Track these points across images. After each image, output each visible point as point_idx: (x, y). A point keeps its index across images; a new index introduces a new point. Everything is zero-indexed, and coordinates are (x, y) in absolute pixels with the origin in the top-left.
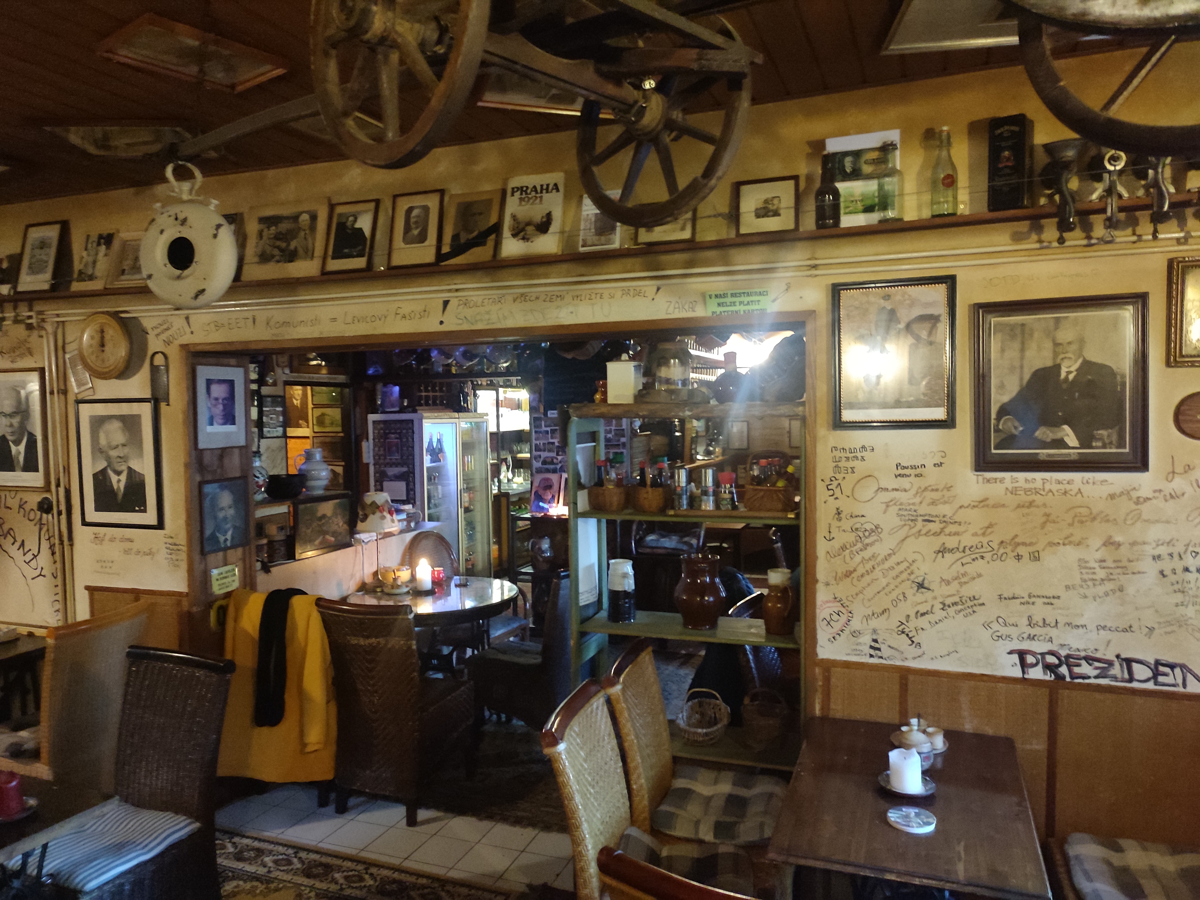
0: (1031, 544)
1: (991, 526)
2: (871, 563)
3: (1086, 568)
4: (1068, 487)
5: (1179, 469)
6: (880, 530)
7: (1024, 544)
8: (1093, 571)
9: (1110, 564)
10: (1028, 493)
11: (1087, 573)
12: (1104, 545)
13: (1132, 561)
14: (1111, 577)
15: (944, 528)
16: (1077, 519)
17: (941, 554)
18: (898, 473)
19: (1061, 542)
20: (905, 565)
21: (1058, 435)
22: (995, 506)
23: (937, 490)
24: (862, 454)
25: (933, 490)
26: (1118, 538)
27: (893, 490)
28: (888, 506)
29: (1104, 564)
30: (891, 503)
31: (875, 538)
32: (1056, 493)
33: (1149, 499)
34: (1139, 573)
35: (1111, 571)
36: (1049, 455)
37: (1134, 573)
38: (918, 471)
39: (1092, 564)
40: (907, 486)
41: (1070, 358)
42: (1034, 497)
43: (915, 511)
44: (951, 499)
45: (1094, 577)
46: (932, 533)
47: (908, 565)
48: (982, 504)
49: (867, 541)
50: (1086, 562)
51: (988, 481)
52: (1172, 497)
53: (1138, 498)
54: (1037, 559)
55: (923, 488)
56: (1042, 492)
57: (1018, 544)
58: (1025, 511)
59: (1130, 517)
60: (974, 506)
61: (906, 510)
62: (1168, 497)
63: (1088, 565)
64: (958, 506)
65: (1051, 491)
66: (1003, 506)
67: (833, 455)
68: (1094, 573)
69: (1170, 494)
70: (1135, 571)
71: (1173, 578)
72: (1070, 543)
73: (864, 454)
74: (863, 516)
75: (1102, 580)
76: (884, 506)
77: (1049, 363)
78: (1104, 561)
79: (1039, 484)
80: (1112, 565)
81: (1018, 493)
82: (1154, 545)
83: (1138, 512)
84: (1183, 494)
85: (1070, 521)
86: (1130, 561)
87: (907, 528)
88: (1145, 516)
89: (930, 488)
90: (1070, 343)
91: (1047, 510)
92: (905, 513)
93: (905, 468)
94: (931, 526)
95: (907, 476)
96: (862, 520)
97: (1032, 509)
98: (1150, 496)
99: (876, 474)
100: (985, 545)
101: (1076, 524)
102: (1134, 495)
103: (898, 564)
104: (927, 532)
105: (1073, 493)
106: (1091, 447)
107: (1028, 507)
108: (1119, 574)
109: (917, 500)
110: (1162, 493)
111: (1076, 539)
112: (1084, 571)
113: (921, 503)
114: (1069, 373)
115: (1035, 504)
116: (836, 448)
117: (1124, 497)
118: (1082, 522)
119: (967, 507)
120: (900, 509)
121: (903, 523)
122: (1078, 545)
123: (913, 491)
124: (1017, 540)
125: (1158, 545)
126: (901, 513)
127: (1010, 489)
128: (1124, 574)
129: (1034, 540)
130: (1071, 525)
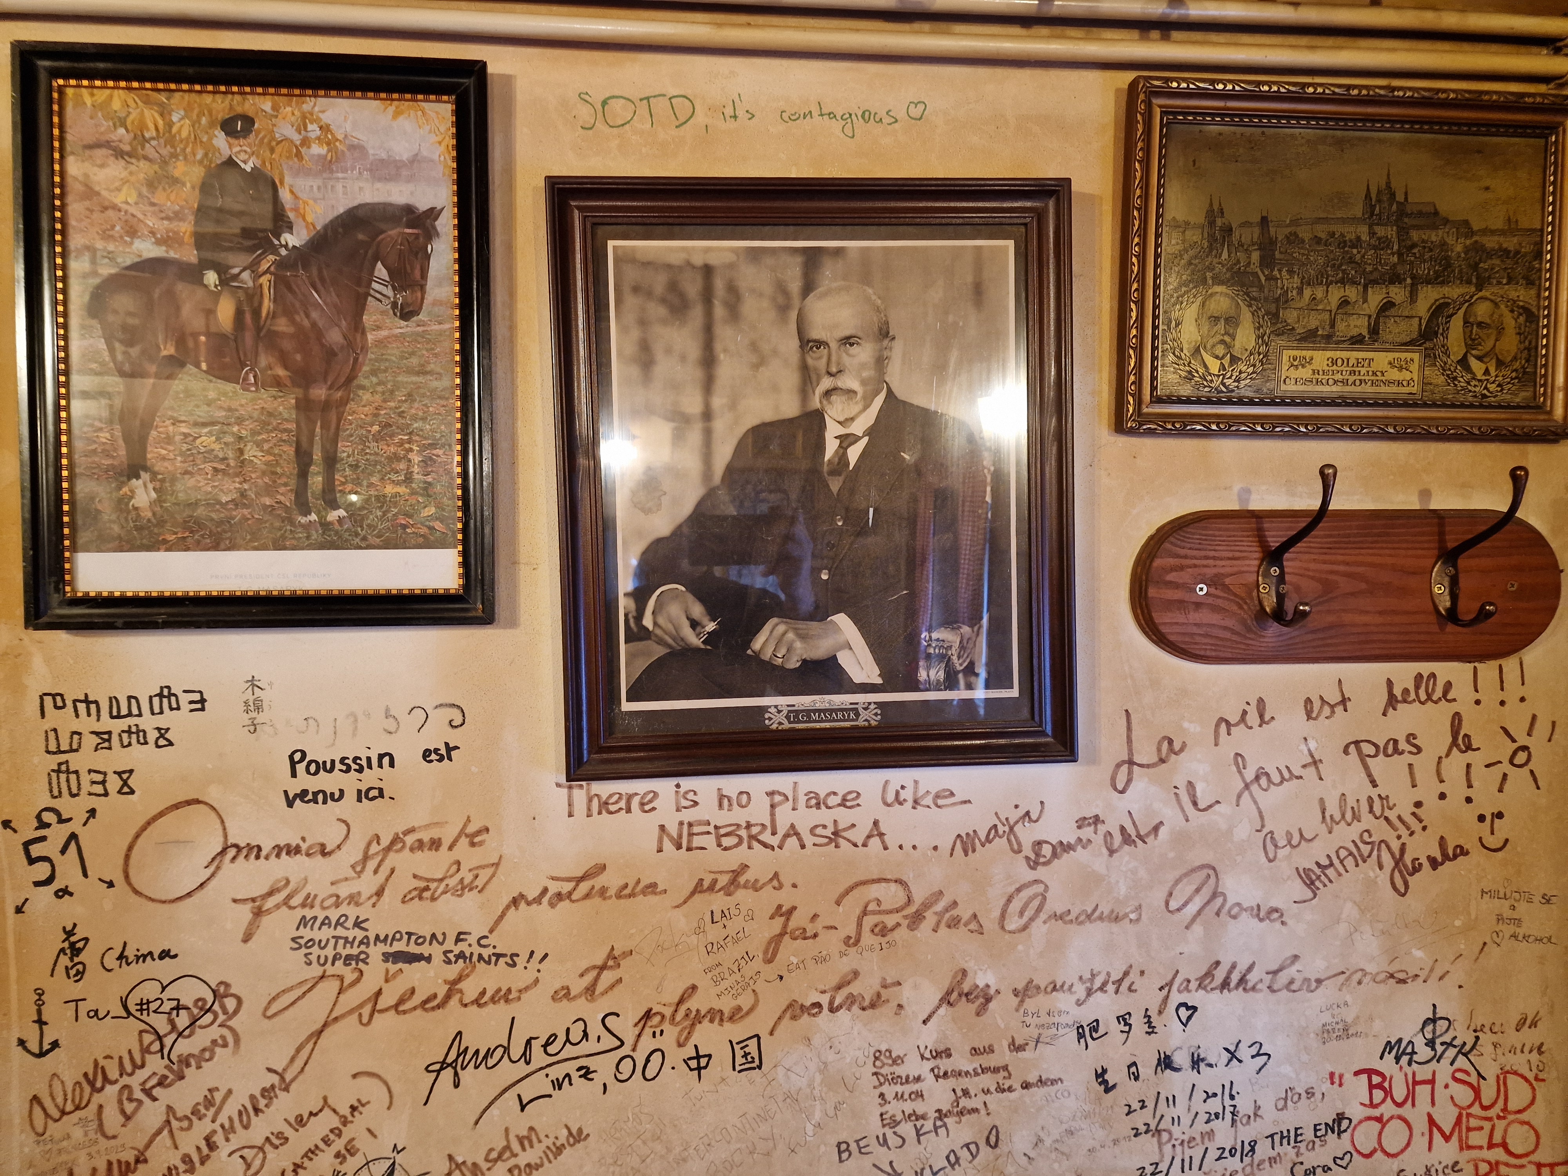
0: (737, 1014)
1: (613, 960)
2: (203, 1127)
3: (895, 1079)
4: (845, 817)
5: (1145, 753)
6: (230, 1003)
7: (715, 1015)
8: (915, 1087)
9: (961, 1061)
10: (727, 842)
11: (898, 1097)
12: (946, 1000)
13: (1020, 1048)
14: (964, 1102)
15: (460, 979)
16: (869, 921)
17: (448, 1073)
18: (294, 788)
19: (824, 1000)
20: (326, 1122)
21: (819, 650)
22: (625, 893)
23: (435, 844)
24: (161, 721)
25: (420, 845)
26: (983, 978)
27: (278, 850)
28: (258, 913)
29: (945, 1064)
30: (270, 903)
31: (215, 1032)
32: (809, 840)
33: (1068, 848)
34: (1041, 1082)
35: (965, 1082)
36: (794, 714)
37: (1026, 1086)
38: (370, 778)
39: (913, 1066)
40: (332, 836)
41: (851, 392)
42: (741, 854)
43: (357, 924)
44: (484, 875)
45: (920, 1107)
46: (417, 1000)
47: (335, 1122)
48: (584, 887)
49: (183, 1047)
50: (897, 1061)
51: (604, 805)
52: (1127, 839)
53: (1039, 843)
54: (754, 1063)
55: (385, 842)
56: (766, 837)
57: (698, 1018)
58: (718, 902)
59: (1016, 905)
60: (559, 896)
61: (326, 922)
62: (1118, 839)
63: (901, 1070)
64: (506, 900)
65: (793, 831)
66: (652, 888)
67: (47, 724)
68: (920, 1095)
69: (1123, 829)
70: (1032, 1078)
71: (1129, 1091)
72: (851, 1000)
73: (168, 719)
74: (165, 954)
75: (941, 1115)
76: (245, 912)
77: (790, 408)
78: (947, 1053)
79: (758, 812)
80: (966, 1064)
81: (697, 841)
82: (1080, 990)
83: (1040, 888)
84: (1156, 829)
85: (851, 930)
86: (1016, 1047)
87: (330, 987)
88: (1056, 903)
89: (410, 840)
90: (848, 341)
91: (786, 898)
92: (326, 933)
93: (320, 767)
94: (414, 974)
95: (328, 797)
96: (165, 970)
97: (741, 895)
98: (1070, 837)
99: (213, 795)
100: (596, 1028)
101: (867, 938)
102: (1027, 835)
103: (300, 1122)
104: (401, 1001)
105: (858, 836)
106: (913, 685)
107: (728, 891)
108: (987, 1092)
109: (367, 884)
110: (1102, 828)
111: (865, 987)
112: (889, 1091)
113: (379, 893)
114: (846, 440)
115: (749, 876)
116: (58, 700)
117: (1001, 843)
118: (883, 931)
119: (538, 900)
120: (303, 922)
121: (316, 971)
122: (873, 1006)
123: (352, 853)
124: (693, 1004)
125: (1089, 993)
126: (306, 933)
127: (673, 830)
128: (1000, 1090)
129: (745, 1001)
130: (852, 942)
